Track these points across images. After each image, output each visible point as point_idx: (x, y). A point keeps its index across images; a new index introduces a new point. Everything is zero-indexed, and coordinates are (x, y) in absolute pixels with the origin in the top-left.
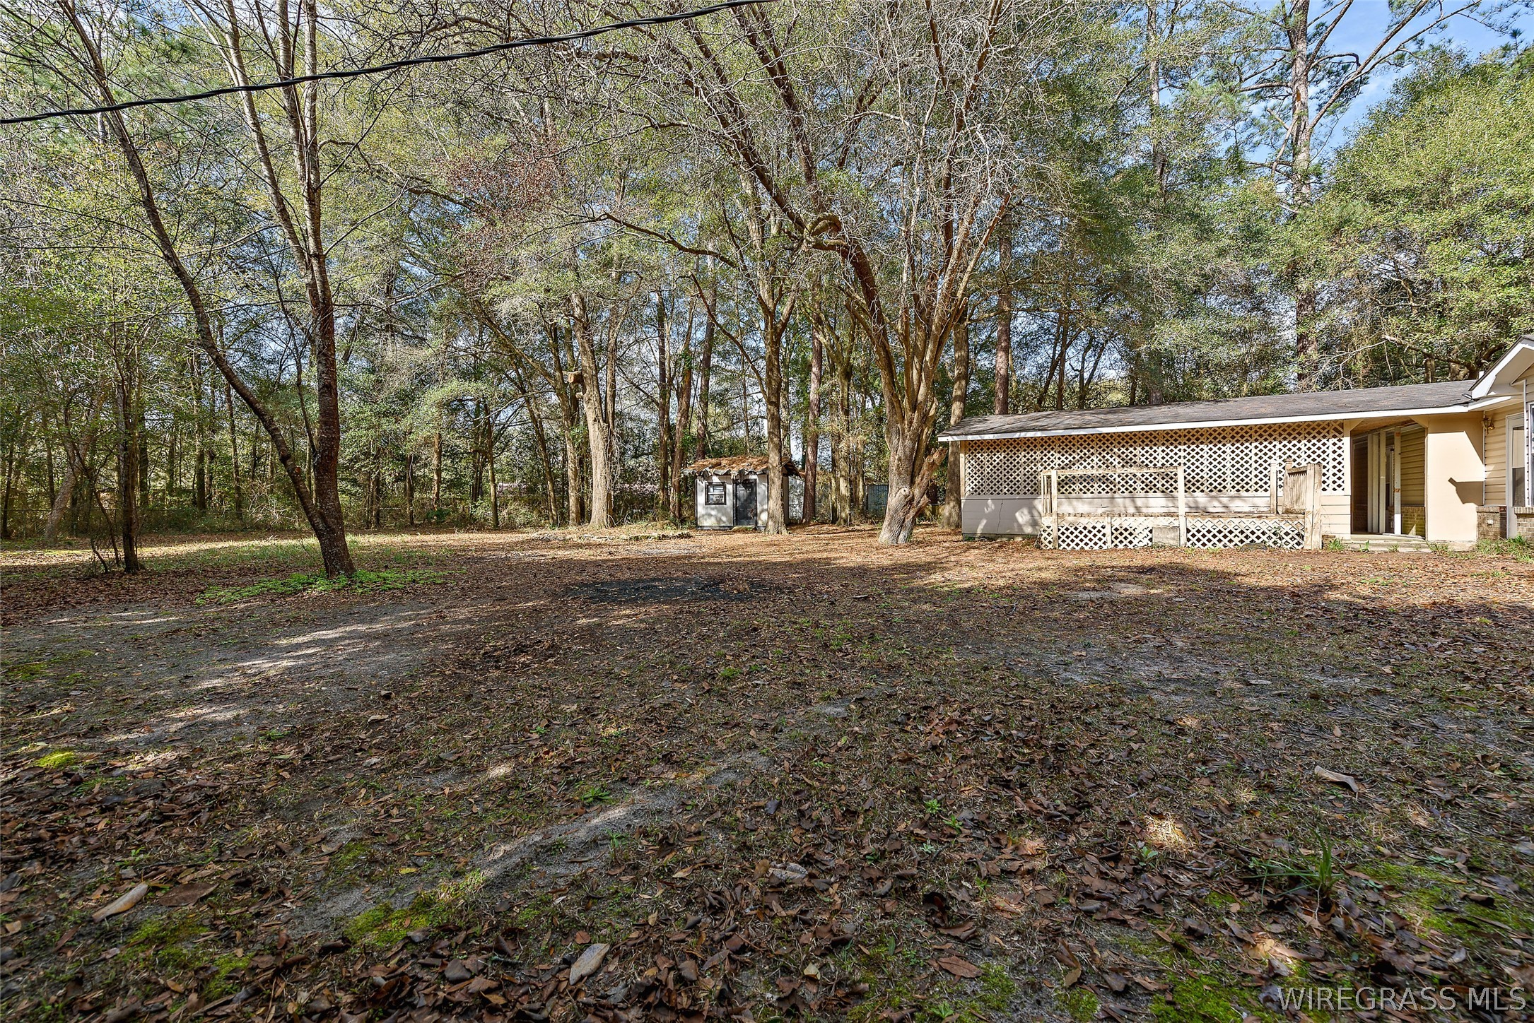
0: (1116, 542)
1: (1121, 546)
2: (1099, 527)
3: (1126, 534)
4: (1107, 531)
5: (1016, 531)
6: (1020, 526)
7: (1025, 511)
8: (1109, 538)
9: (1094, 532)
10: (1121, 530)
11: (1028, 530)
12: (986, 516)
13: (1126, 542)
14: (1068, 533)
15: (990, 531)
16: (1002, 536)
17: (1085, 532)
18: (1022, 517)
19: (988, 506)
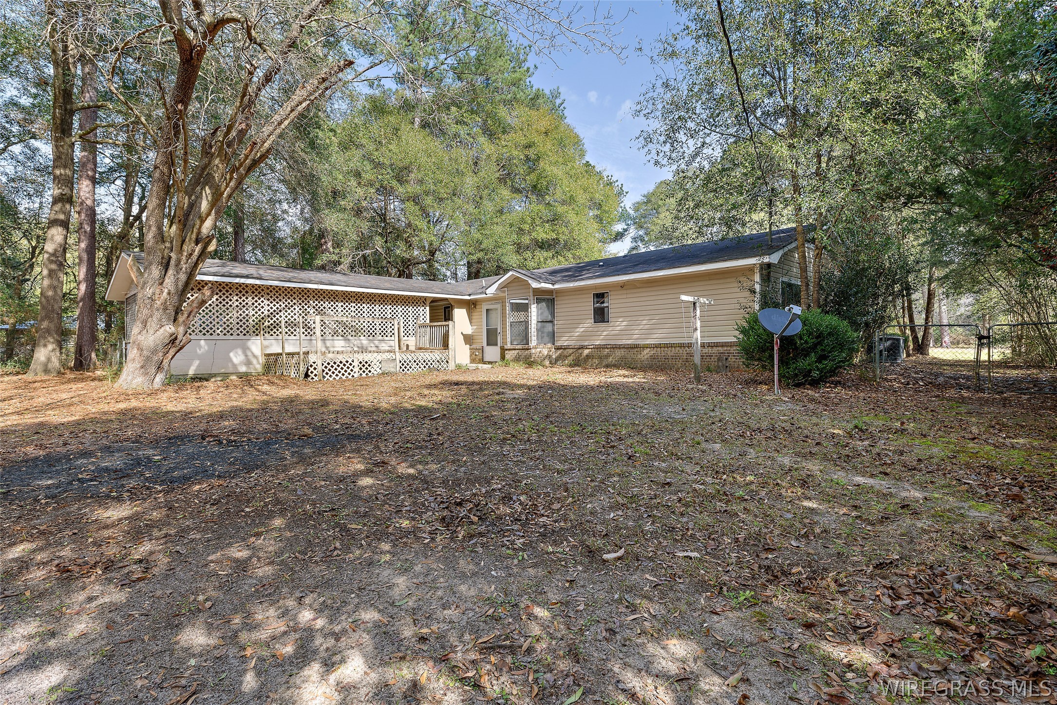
0: (361, 372)
1: (364, 375)
2: (350, 361)
3: (366, 366)
4: (356, 363)
5: (231, 370)
6: (235, 366)
7: (240, 352)
8: (356, 369)
9: (348, 365)
10: (363, 363)
11: (243, 369)
12: (199, 357)
13: (367, 372)
14: (329, 367)
15: (204, 371)
16: (215, 375)
17: (341, 365)
18: (237, 357)
19: (200, 347)
